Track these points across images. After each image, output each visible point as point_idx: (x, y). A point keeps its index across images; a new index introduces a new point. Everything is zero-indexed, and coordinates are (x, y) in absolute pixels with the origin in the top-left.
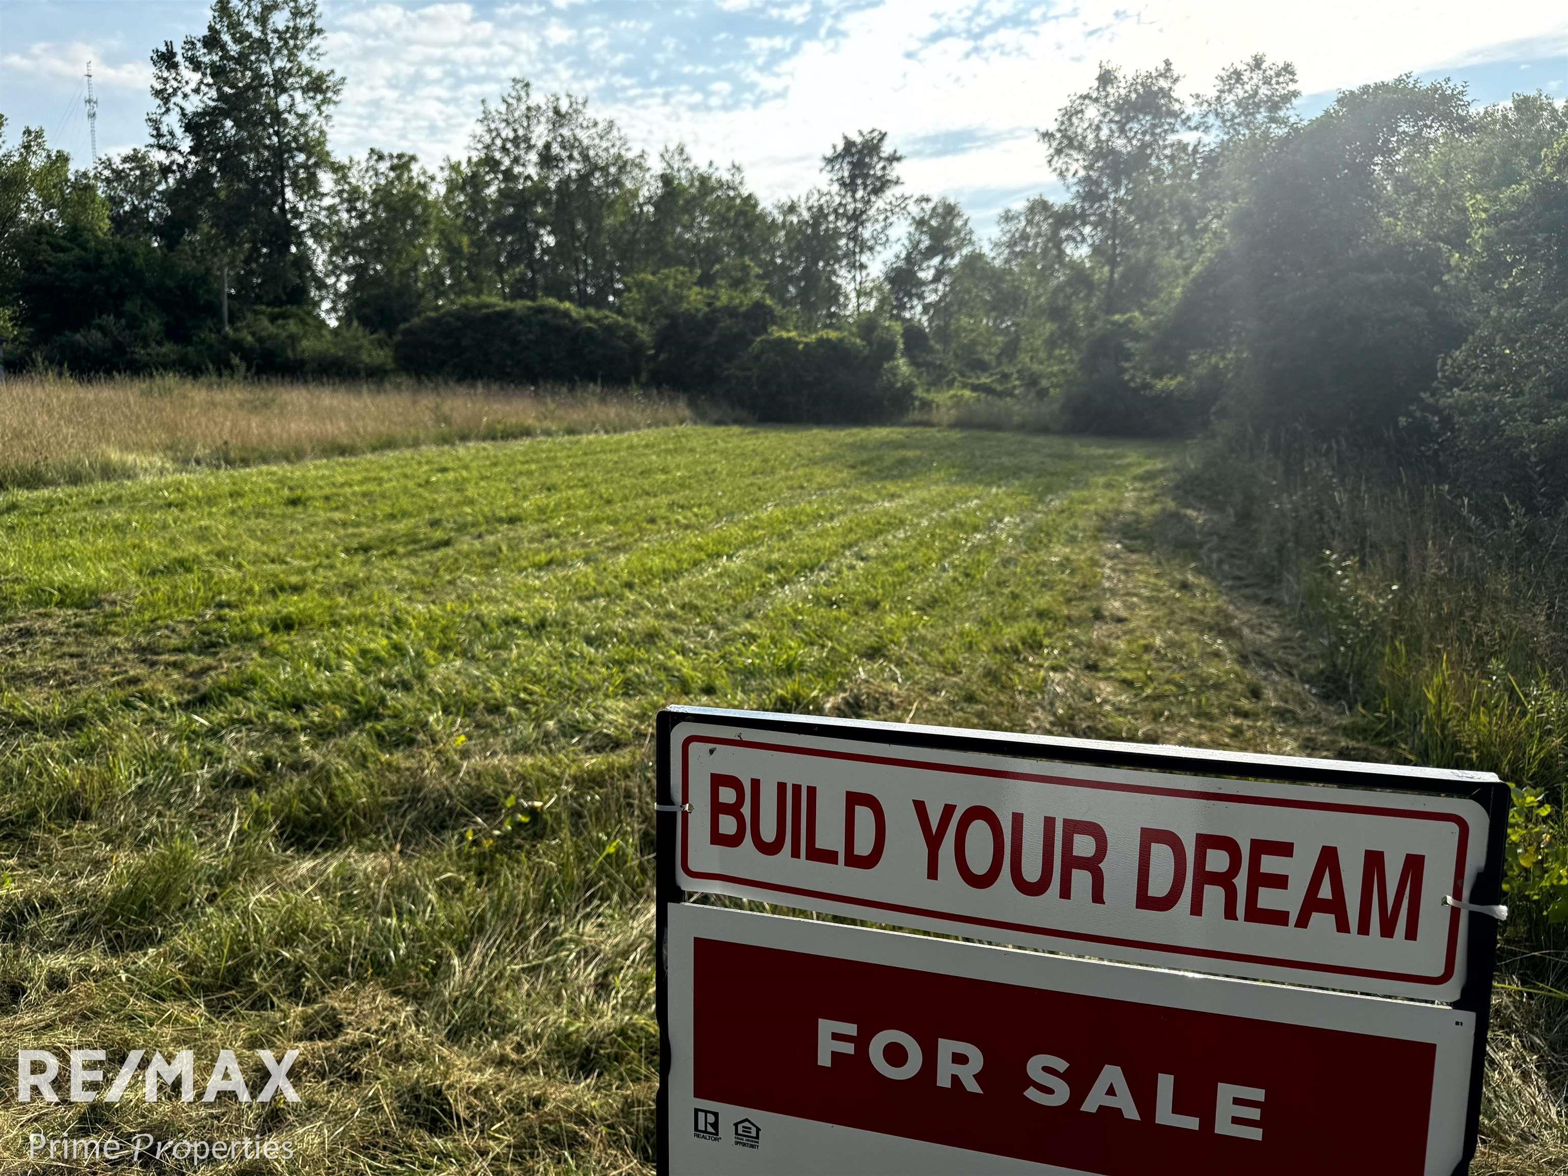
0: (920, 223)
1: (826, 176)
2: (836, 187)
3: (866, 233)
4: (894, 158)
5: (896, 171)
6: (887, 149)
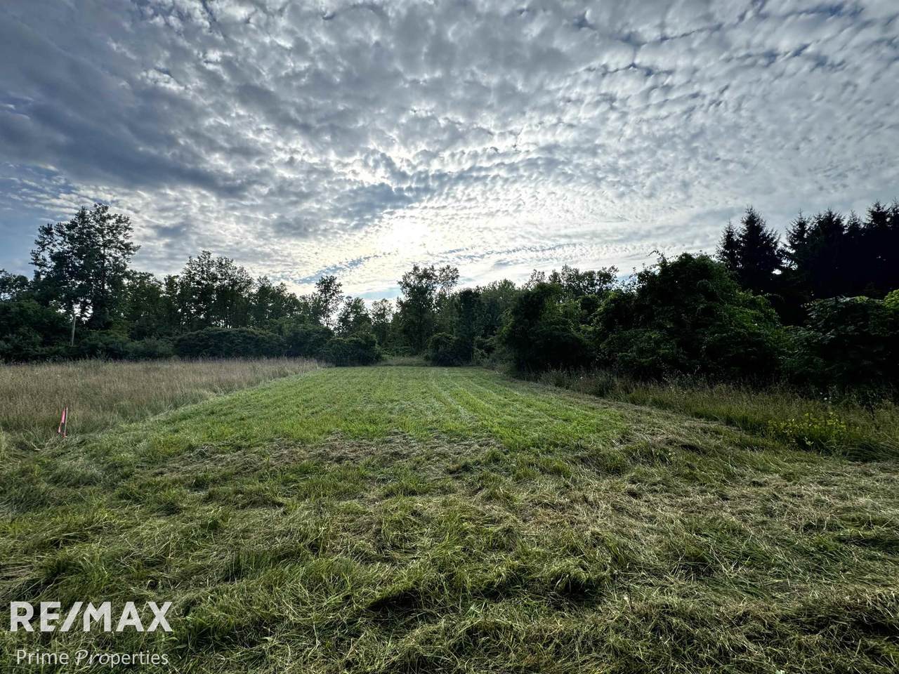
0: (349, 304)
1: (317, 289)
2: (319, 293)
3: (330, 307)
4: (340, 285)
5: (340, 289)
6: (337, 282)
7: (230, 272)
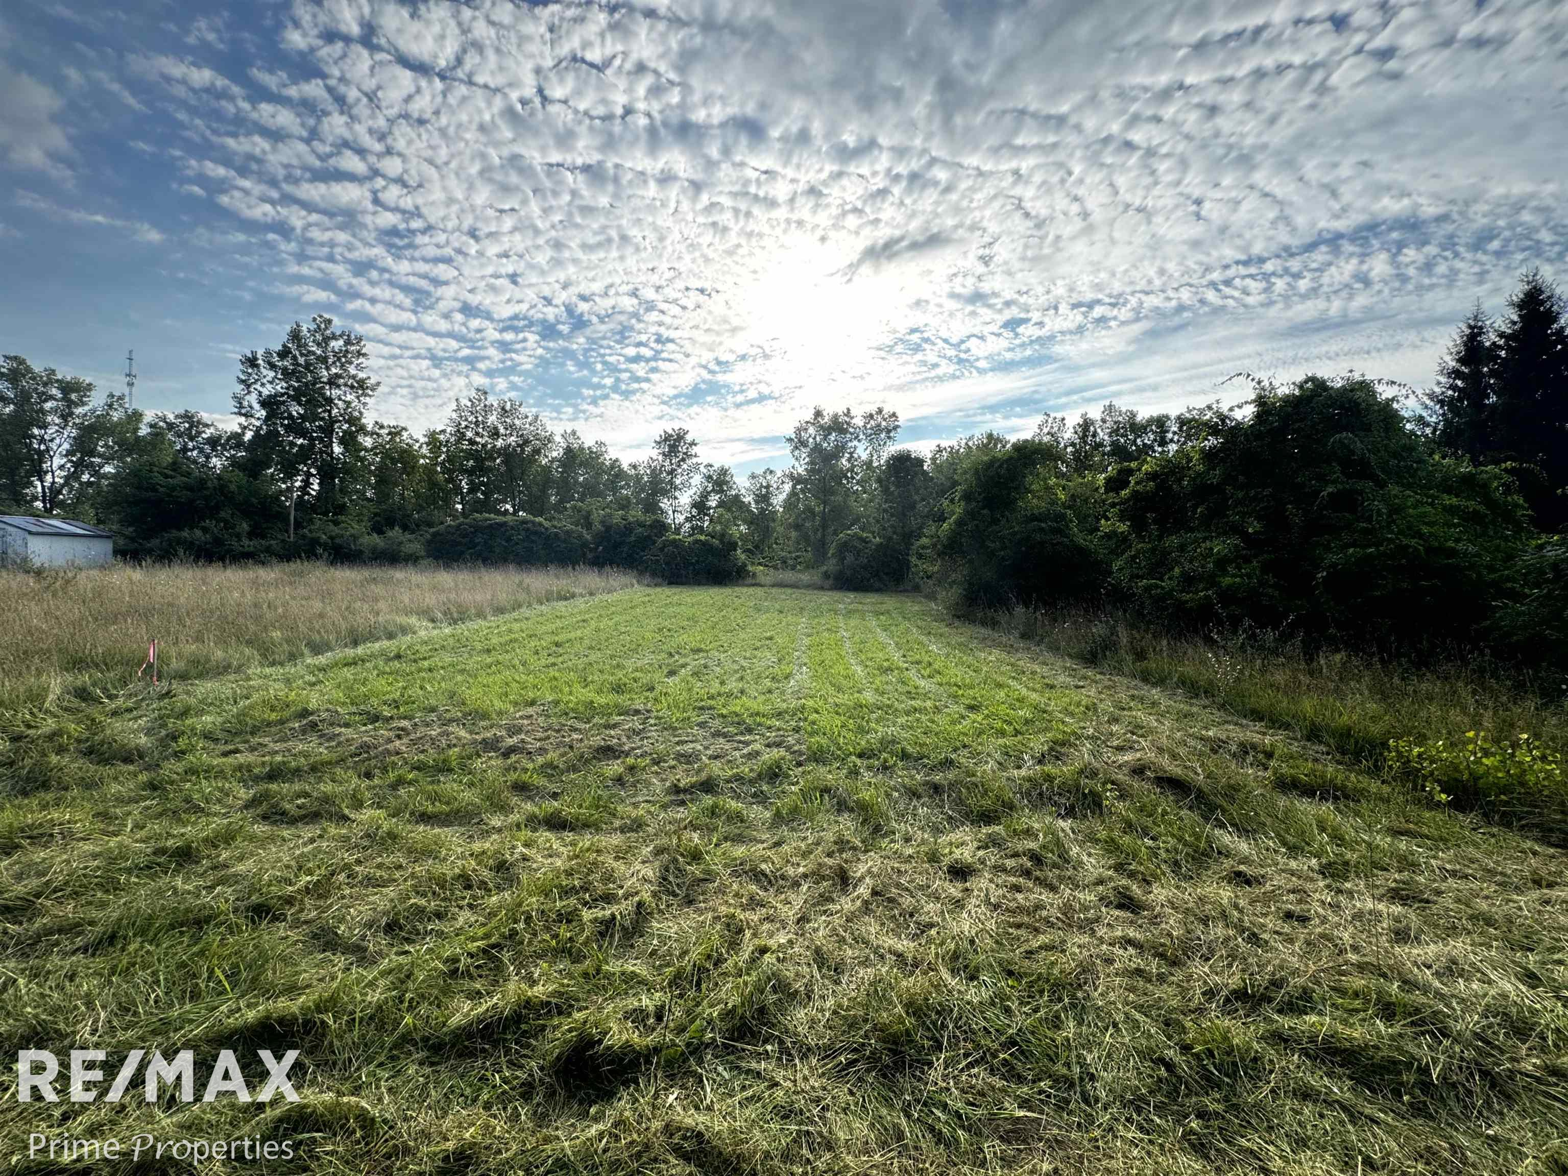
0: (709, 478)
1: (656, 451)
2: (661, 458)
3: (678, 482)
4: (693, 444)
5: (694, 450)
6: (689, 438)
7: (517, 422)
